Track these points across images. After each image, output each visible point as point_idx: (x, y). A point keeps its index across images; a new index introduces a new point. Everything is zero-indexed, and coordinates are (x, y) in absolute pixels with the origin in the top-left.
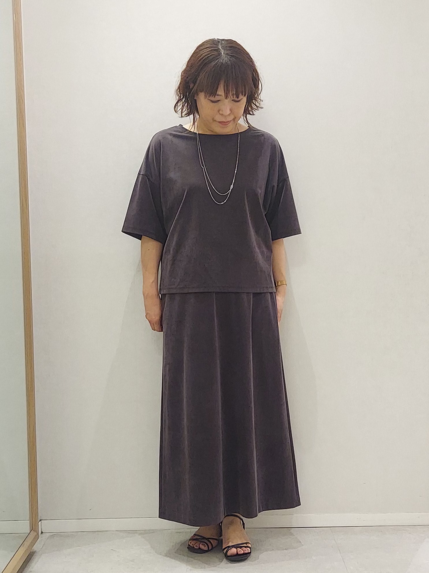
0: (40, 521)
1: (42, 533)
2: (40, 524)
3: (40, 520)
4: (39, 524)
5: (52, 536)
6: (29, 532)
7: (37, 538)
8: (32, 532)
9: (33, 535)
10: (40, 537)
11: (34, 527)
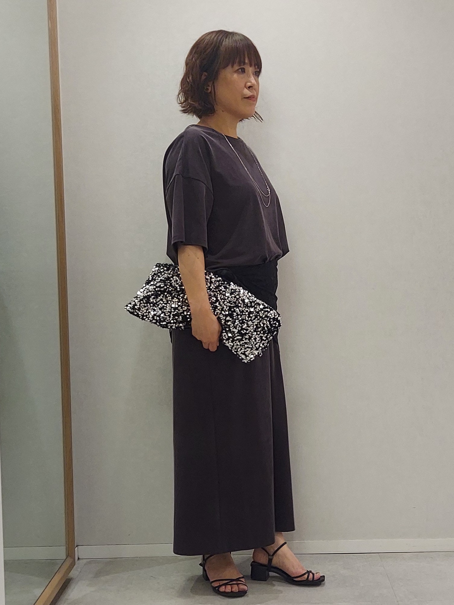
1: (78, 559)
2: (77, 550)
3: (77, 546)
4: (75, 549)
5: (90, 563)
6: (65, 558)
7: (73, 564)
8: (69, 558)
9: (69, 561)
10: (76, 564)
11: (70, 553)
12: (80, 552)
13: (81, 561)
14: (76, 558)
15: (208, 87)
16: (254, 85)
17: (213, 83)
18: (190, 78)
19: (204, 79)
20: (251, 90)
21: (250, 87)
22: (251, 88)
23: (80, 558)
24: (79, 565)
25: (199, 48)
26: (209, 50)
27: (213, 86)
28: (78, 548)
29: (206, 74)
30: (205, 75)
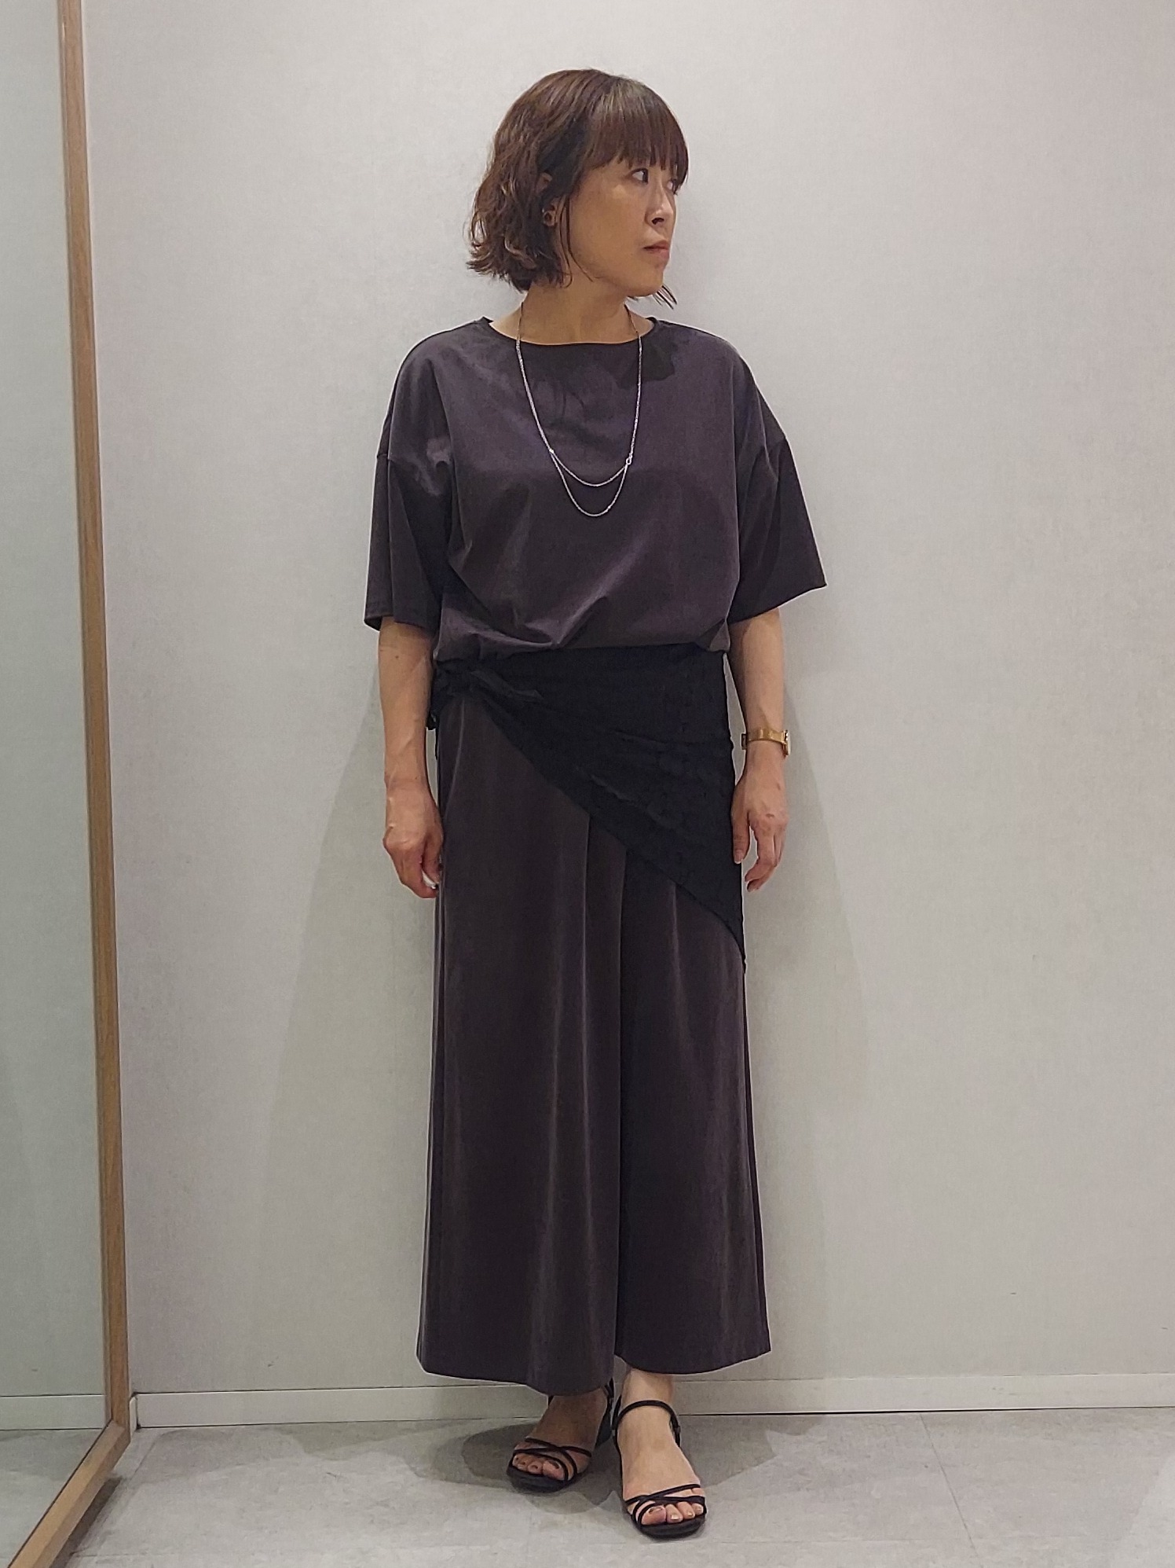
0: (132, 1396)
1: (139, 1427)
2: (134, 1404)
3: (135, 1394)
4: (130, 1402)
5: (165, 1437)
6: (103, 1426)
7: (124, 1440)
8: (113, 1424)
9: (115, 1432)
10: (132, 1440)
11: (116, 1412)
12: (143, 1408)
13: (143, 1433)
14: (133, 1426)
15: (550, 212)
16: (668, 215)
17: (567, 205)
18: (512, 186)
19: (544, 190)
20: (659, 229)
21: (655, 221)
22: (659, 223)
23: (142, 1426)
24: (139, 1443)
25: (536, 112)
26: (563, 119)
27: (565, 211)
28: (137, 1399)
29: (549, 178)
30: (546, 180)
